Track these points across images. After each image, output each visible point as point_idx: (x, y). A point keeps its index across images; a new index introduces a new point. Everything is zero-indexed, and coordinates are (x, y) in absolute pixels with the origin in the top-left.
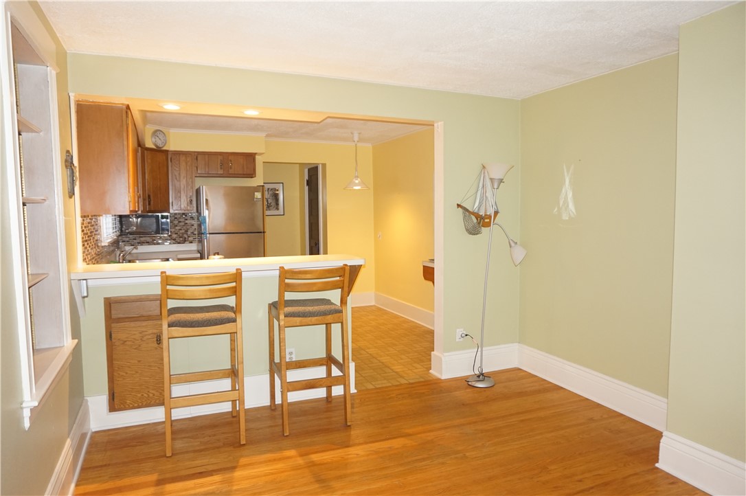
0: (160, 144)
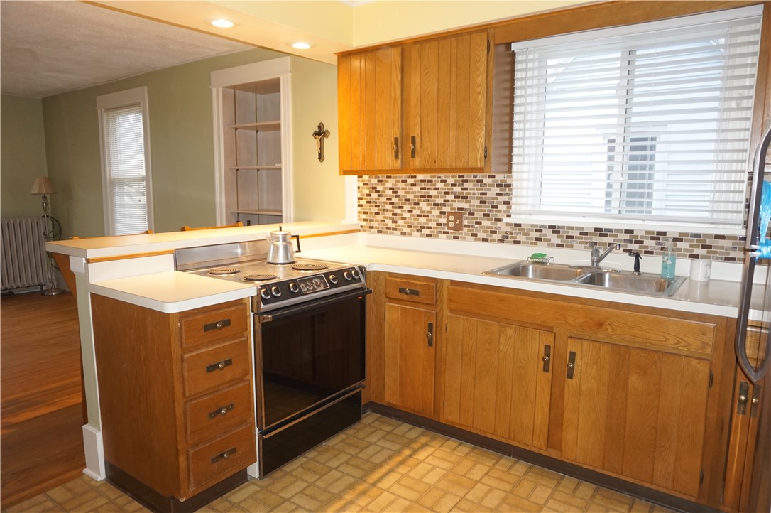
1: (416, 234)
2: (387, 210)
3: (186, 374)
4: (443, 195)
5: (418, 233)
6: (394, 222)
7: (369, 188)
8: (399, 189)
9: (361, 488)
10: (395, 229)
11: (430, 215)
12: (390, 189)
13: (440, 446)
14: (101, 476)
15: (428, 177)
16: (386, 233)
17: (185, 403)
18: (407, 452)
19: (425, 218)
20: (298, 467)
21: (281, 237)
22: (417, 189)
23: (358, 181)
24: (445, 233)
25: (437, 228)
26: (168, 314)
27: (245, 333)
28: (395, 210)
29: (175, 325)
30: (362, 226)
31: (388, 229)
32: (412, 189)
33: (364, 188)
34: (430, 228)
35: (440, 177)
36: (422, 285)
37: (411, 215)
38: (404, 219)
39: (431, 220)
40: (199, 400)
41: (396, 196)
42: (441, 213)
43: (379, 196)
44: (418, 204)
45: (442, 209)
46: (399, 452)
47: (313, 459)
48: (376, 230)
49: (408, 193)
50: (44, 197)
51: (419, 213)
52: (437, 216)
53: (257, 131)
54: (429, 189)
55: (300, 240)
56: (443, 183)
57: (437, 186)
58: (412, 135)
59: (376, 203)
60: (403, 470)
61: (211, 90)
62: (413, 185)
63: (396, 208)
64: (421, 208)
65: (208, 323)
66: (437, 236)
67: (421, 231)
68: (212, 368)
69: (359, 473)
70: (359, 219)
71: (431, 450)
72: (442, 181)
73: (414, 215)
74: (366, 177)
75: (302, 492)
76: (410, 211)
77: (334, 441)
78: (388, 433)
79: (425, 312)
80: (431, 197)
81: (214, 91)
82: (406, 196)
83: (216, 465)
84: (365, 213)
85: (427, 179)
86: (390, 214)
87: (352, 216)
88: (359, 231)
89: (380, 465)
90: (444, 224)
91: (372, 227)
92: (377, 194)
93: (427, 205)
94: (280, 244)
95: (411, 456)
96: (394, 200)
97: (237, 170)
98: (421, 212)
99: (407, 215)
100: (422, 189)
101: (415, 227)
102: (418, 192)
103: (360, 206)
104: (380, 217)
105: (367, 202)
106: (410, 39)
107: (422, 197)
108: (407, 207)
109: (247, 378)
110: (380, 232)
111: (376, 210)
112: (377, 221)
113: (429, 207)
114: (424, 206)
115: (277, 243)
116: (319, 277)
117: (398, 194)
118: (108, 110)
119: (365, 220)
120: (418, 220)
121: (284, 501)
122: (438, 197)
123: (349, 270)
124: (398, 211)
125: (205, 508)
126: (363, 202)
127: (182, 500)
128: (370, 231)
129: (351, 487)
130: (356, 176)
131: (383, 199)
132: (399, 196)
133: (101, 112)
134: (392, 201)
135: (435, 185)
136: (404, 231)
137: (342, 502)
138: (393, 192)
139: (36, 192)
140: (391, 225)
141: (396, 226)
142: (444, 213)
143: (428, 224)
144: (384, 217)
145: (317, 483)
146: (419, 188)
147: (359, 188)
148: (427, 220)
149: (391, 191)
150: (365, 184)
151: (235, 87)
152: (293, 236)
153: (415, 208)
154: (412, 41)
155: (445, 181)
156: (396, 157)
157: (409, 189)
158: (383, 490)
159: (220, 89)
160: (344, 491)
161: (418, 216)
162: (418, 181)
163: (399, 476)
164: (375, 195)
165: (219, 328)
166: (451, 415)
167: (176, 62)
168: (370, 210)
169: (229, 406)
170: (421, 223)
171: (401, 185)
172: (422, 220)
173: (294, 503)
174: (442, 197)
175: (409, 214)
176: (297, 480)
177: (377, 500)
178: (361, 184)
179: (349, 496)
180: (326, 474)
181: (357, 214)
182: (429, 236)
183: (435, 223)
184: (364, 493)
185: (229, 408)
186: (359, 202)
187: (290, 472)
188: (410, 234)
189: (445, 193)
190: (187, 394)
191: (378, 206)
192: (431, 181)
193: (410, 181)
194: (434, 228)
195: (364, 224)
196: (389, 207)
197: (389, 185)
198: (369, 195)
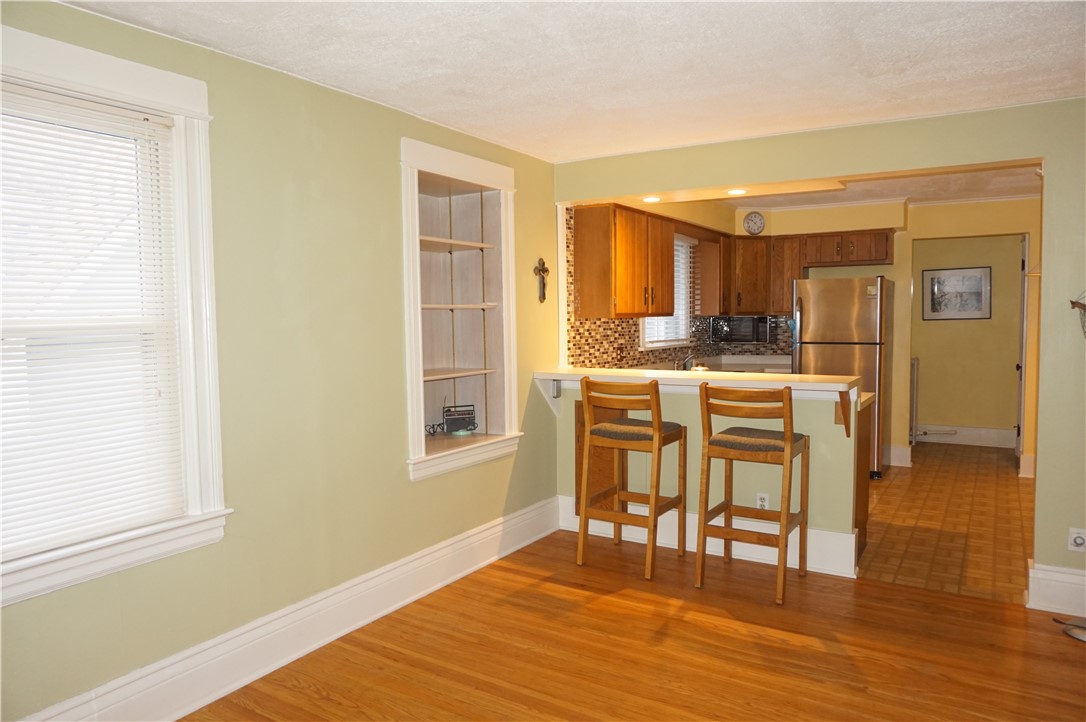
0: (755, 229)
2: (585, 351)
4: (614, 334)
6: (590, 361)
7: (574, 331)
8: (592, 330)
11: (608, 351)
12: (587, 330)
22: (601, 329)
23: (568, 325)
24: (616, 365)
25: (613, 361)
32: (599, 330)
33: (571, 331)
35: (612, 319)
38: (596, 357)
43: (580, 338)
44: (602, 343)
45: (614, 345)
49: (597, 334)
51: (603, 351)
52: (612, 351)
54: (607, 329)
56: (613, 324)
57: (611, 327)
59: (579, 345)
62: (600, 326)
63: (590, 348)
66: (612, 368)
67: (604, 366)
76: (599, 350)
81: (406, 170)
82: (596, 337)
84: (573, 356)
86: (587, 355)
90: (615, 358)
93: (607, 343)
96: (590, 340)
99: (597, 354)
100: (603, 329)
102: (602, 332)
103: (569, 349)
105: (573, 345)
107: (604, 336)
108: (597, 347)
111: (578, 352)
113: (607, 345)
114: (605, 345)
117: (592, 335)
120: (603, 357)
122: (612, 336)
124: (592, 351)
126: (571, 345)
130: (566, 321)
131: (583, 341)
132: (592, 337)
134: (589, 342)
135: (610, 325)
138: (589, 334)
141: (591, 365)
142: (615, 348)
143: (608, 359)
144: (584, 358)
147: (568, 331)
148: (607, 356)
150: (572, 327)
153: (601, 347)
156: (645, 303)
157: (597, 330)
159: (416, 173)
161: (603, 353)
162: (602, 323)
164: (578, 337)
168: (575, 352)
170: (605, 359)
171: (593, 327)
172: (605, 356)
175: (598, 352)
178: (570, 328)
181: (567, 358)
183: (611, 357)
186: (568, 345)
189: (615, 332)
191: (580, 348)
192: (608, 322)
193: (598, 323)
194: (611, 361)
196: (587, 348)
197: (587, 327)
198: (574, 338)
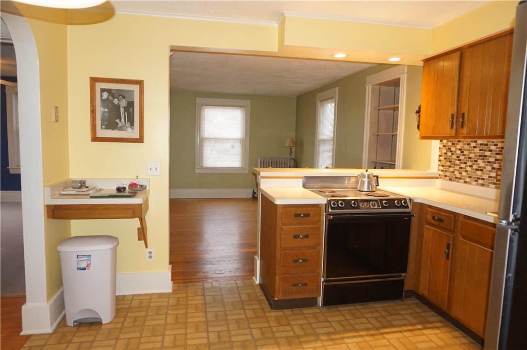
1: (474, 183)
2: (456, 165)
3: (282, 235)
4: (495, 155)
5: (476, 183)
6: (460, 173)
7: (446, 149)
8: (465, 150)
9: (373, 332)
10: (460, 179)
11: (484, 169)
12: (460, 149)
13: (447, 332)
14: (257, 282)
15: (485, 141)
16: (454, 181)
17: (281, 251)
18: (419, 327)
19: (481, 172)
20: (347, 310)
21: (367, 176)
22: (477, 150)
23: (440, 144)
24: (494, 184)
25: (489, 180)
26: (277, 205)
27: (319, 223)
28: (462, 165)
29: (280, 211)
30: (440, 175)
31: (456, 178)
32: (474, 150)
33: (443, 149)
34: (483, 179)
35: (493, 142)
36: (445, 215)
37: (472, 169)
38: (466, 171)
39: (484, 174)
40: (288, 251)
41: (463, 155)
42: (493, 168)
43: (452, 154)
44: (476, 161)
45: (493, 165)
46: (414, 324)
47: (358, 309)
48: (449, 178)
49: (471, 153)
50: (291, 149)
51: (477, 168)
52: (490, 171)
53: (394, 111)
54: (485, 150)
55: (379, 179)
56: (495, 147)
57: (491, 149)
58: (462, 112)
59: (450, 159)
60: (407, 334)
61: (366, 87)
62: (475, 147)
63: (462, 163)
64: (479, 164)
65: (297, 213)
66: (488, 186)
67: (477, 181)
68: (296, 237)
69: (378, 325)
70: (439, 170)
71: (437, 331)
72: (495, 145)
73: (473, 169)
74: (445, 141)
75: (339, 321)
76: (471, 166)
77: (378, 305)
78: (416, 313)
79: (447, 235)
80: (486, 156)
81: (367, 87)
82: (469, 155)
83: (294, 288)
84: (443, 166)
85: (484, 143)
86: (457, 168)
87: (434, 167)
88: (438, 178)
89: (395, 326)
90: (494, 177)
91: (446, 176)
92: (451, 153)
93: (483, 162)
94: (366, 180)
95: (420, 329)
96: (462, 157)
97: (378, 135)
98: (478, 167)
99: (469, 169)
100: (480, 150)
101: (475, 178)
102: (478, 152)
103: (440, 161)
104: (451, 169)
105: (445, 158)
106: (466, 45)
107: (480, 156)
108: (469, 163)
109: (318, 248)
110: (450, 180)
111: (449, 164)
112: (449, 172)
113: (484, 164)
114: (481, 163)
115: (364, 179)
116: (376, 201)
117: (465, 153)
118: (321, 101)
119: (442, 171)
120: (476, 173)
121: (328, 321)
122: (490, 157)
123: (400, 200)
124: (463, 166)
125: (289, 310)
126: (442, 158)
127: (276, 299)
128: (445, 179)
129: (367, 329)
130: (439, 141)
131: (454, 157)
132: (465, 155)
133: (318, 102)
134: (460, 158)
135: (490, 147)
136: (466, 180)
137: (356, 334)
138: (461, 152)
139: (288, 146)
140: (458, 175)
141: (461, 176)
142: (494, 169)
143: (482, 176)
144: (454, 170)
145: (351, 321)
146: (479, 149)
147: (440, 148)
148: (482, 173)
149: (460, 151)
150: (444, 146)
151: (380, 84)
152: (374, 176)
153: (474, 164)
154: (468, 46)
155: (497, 145)
156: (452, 127)
157: (472, 150)
158: (385, 338)
159: (370, 87)
160: (362, 330)
161: (477, 170)
162: (478, 144)
163: (402, 336)
164: (449, 154)
165: (302, 217)
166: (457, 312)
167: (350, 73)
168: (446, 164)
169: (305, 260)
170: (478, 175)
171: (467, 147)
172: (479, 173)
173: (331, 324)
174: (494, 157)
175: (470, 168)
176: (342, 315)
177: (377, 341)
178: (442, 146)
179: (362, 333)
180: (358, 318)
181: (437, 166)
182: (482, 185)
183: (488, 176)
184: (372, 335)
185: (304, 261)
186: (439, 158)
187: (341, 311)
188: (470, 183)
189: (497, 154)
190: (282, 246)
191: (450, 162)
192: (486, 145)
193: (473, 144)
194: (487, 179)
195: (441, 173)
196: (457, 162)
197: (459, 147)
198: (446, 154)
